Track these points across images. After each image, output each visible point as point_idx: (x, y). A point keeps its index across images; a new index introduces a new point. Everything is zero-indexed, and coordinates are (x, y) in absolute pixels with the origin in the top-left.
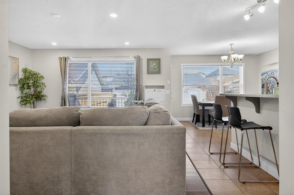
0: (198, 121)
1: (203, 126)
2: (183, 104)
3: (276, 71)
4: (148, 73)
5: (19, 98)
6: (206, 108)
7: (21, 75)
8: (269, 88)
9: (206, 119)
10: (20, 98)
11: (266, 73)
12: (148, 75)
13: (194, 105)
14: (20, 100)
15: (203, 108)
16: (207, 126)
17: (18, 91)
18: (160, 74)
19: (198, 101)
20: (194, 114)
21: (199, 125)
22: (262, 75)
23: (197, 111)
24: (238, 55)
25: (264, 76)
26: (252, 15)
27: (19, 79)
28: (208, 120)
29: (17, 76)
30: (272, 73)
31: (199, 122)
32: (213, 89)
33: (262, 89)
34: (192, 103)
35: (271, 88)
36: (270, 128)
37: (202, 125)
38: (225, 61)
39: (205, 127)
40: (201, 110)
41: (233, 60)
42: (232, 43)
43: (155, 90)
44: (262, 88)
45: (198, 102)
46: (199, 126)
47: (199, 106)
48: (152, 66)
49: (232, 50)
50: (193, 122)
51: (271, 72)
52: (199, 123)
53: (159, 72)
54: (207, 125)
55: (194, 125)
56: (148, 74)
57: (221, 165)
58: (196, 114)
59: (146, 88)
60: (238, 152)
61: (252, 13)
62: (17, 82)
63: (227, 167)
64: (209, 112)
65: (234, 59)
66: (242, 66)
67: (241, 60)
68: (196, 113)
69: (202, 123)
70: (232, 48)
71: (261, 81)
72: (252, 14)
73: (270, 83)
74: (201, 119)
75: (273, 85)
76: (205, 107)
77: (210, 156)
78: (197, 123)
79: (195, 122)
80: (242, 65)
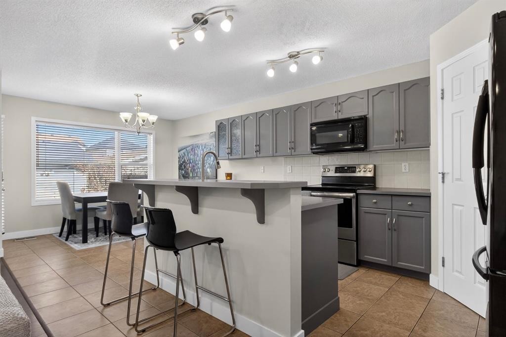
0: (72, 230)
1: (85, 241)
2: (36, 201)
3: (197, 146)
6: (90, 205)
8: (188, 169)
9: (91, 225)
11: (184, 149)
13: (62, 202)
15: (85, 206)
16: (93, 240)
19: (72, 193)
20: (64, 219)
21: (76, 239)
22: (179, 151)
23: (71, 214)
24: (149, 114)
25: (182, 152)
26: (183, 43)
28: (93, 227)
30: (192, 149)
31: (75, 232)
32: (101, 170)
33: (179, 171)
34: (60, 198)
35: (191, 170)
36: (220, 240)
37: (81, 238)
38: (127, 122)
39: (88, 242)
40: (79, 210)
41: (141, 122)
42: (139, 93)
44: (179, 169)
45: (73, 195)
46: (76, 243)
47: (75, 202)
49: (139, 104)
50: (60, 236)
51: (191, 147)
52: (75, 235)
54: (91, 237)
55: (64, 241)
57: (131, 329)
58: (68, 220)
60: (157, 285)
61: (183, 39)
63: (144, 331)
64: (96, 213)
65: (144, 121)
66: (152, 136)
67: (153, 124)
68: (69, 218)
69: (81, 235)
70: (138, 102)
71: (178, 160)
72: (182, 41)
73: (190, 163)
74: (79, 227)
75: (194, 166)
76: (88, 204)
77: (104, 313)
78: (70, 236)
79: (65, 236)
80: (151, 133)
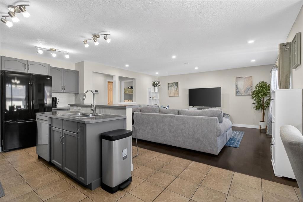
29: (251, 89)
62: (250, 92)
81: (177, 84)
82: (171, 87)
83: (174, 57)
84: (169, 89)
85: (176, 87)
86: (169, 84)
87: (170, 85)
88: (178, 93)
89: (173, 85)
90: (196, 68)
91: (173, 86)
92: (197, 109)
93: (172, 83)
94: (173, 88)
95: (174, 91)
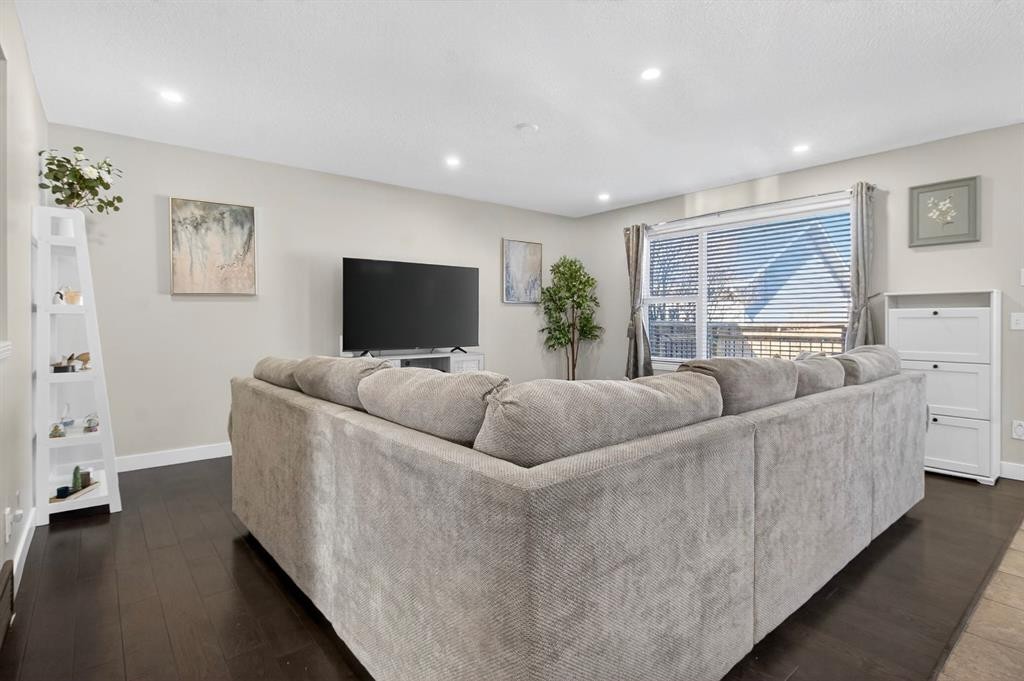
4: (916, 241)
5: (543, 330)
7: (548, 280)
10: (546, 332)
12: (911, 250)
14: (545, 335)
17: (542, 315)
18: (978, 244)
27: (542, 289)
29: (538, 282)
43: (935, 313)
48: (934, 214)
53: (972, 236)
56: (910, 247)
59: (890, 307)
62: (537, 294)
81: (245, 216)
82: (197, 227)
83: (651, 74)
84: (176, 241)
85: (239, 236)
86: (178, 204)
87: (186, 213)
88: (253, 278)
89: (220, 220)
90: (453, 162)
91: (215, 227)
92: (402, 361)
93: (207, 206)
94: (213, 236)
95: (221, 260)
